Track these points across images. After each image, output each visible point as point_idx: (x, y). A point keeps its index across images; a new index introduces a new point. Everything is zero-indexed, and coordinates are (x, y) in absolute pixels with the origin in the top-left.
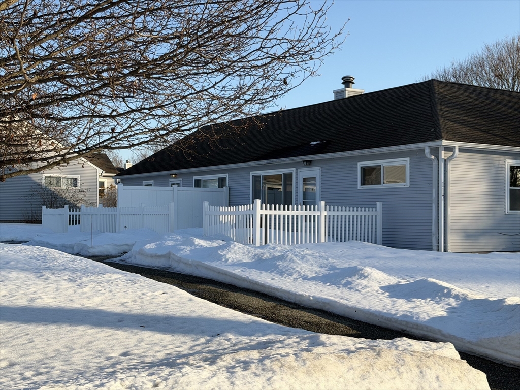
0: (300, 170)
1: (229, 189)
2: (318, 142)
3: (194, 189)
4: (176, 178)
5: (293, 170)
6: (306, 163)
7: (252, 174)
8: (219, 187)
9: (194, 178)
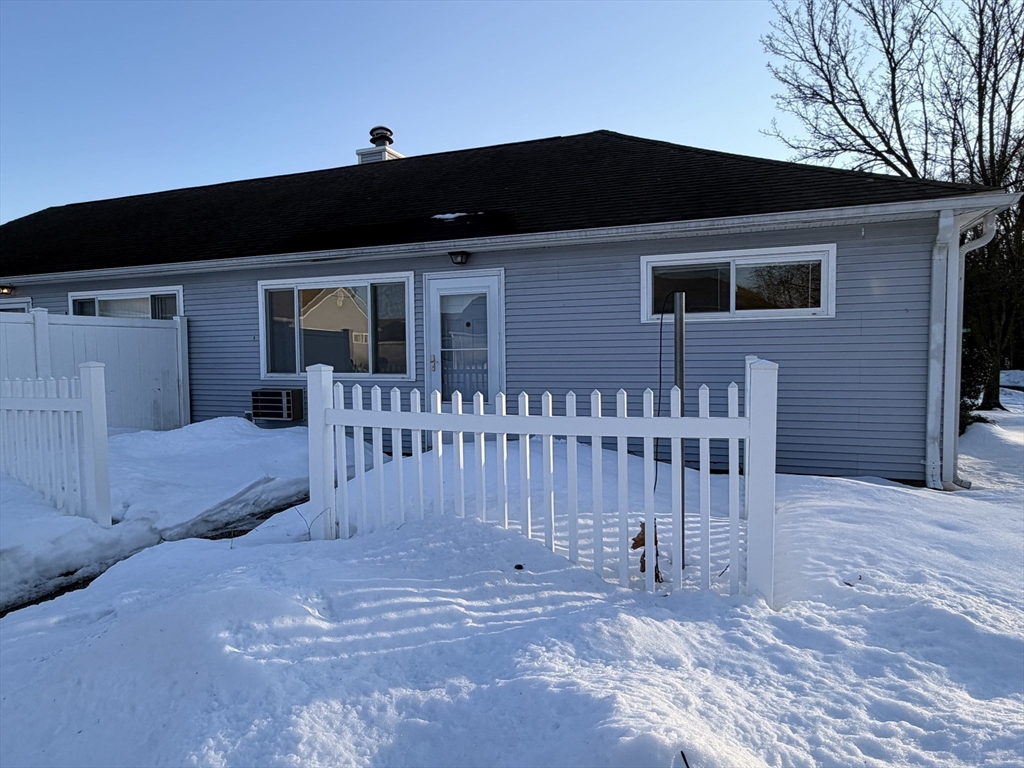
0: (426, 275)
1: (188, 321)
2: (457, 214)
3: (72, 318)
4: (12, 297)
5: (407, 277)
6: (459, 259)
7: (263, 285)
8: (154, 317)
9: (73, 296)
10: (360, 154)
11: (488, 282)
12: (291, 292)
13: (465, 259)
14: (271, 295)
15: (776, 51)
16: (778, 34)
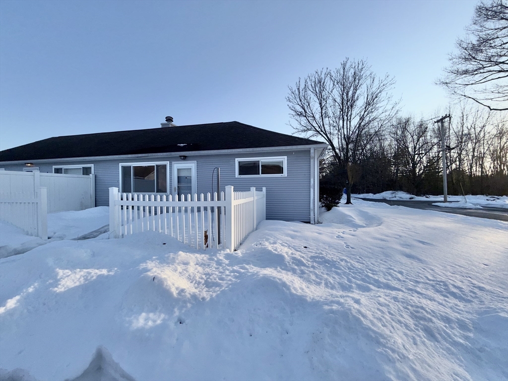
1: (95, 176)
2: (184, 144)
4: (32, 167)
5: (167, 163)
6: (183, 158)
7: (121, 165)
8: (83, 174)
9: (54, 167)
10: (162, 124)
11: (192, 165)
12: (130, 167)
13: (185, 158)
14: (124, 168)
15: (290, 101)
16: (290, 97)
